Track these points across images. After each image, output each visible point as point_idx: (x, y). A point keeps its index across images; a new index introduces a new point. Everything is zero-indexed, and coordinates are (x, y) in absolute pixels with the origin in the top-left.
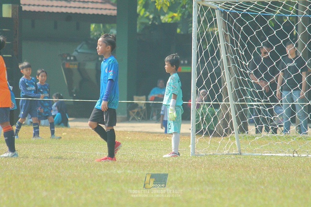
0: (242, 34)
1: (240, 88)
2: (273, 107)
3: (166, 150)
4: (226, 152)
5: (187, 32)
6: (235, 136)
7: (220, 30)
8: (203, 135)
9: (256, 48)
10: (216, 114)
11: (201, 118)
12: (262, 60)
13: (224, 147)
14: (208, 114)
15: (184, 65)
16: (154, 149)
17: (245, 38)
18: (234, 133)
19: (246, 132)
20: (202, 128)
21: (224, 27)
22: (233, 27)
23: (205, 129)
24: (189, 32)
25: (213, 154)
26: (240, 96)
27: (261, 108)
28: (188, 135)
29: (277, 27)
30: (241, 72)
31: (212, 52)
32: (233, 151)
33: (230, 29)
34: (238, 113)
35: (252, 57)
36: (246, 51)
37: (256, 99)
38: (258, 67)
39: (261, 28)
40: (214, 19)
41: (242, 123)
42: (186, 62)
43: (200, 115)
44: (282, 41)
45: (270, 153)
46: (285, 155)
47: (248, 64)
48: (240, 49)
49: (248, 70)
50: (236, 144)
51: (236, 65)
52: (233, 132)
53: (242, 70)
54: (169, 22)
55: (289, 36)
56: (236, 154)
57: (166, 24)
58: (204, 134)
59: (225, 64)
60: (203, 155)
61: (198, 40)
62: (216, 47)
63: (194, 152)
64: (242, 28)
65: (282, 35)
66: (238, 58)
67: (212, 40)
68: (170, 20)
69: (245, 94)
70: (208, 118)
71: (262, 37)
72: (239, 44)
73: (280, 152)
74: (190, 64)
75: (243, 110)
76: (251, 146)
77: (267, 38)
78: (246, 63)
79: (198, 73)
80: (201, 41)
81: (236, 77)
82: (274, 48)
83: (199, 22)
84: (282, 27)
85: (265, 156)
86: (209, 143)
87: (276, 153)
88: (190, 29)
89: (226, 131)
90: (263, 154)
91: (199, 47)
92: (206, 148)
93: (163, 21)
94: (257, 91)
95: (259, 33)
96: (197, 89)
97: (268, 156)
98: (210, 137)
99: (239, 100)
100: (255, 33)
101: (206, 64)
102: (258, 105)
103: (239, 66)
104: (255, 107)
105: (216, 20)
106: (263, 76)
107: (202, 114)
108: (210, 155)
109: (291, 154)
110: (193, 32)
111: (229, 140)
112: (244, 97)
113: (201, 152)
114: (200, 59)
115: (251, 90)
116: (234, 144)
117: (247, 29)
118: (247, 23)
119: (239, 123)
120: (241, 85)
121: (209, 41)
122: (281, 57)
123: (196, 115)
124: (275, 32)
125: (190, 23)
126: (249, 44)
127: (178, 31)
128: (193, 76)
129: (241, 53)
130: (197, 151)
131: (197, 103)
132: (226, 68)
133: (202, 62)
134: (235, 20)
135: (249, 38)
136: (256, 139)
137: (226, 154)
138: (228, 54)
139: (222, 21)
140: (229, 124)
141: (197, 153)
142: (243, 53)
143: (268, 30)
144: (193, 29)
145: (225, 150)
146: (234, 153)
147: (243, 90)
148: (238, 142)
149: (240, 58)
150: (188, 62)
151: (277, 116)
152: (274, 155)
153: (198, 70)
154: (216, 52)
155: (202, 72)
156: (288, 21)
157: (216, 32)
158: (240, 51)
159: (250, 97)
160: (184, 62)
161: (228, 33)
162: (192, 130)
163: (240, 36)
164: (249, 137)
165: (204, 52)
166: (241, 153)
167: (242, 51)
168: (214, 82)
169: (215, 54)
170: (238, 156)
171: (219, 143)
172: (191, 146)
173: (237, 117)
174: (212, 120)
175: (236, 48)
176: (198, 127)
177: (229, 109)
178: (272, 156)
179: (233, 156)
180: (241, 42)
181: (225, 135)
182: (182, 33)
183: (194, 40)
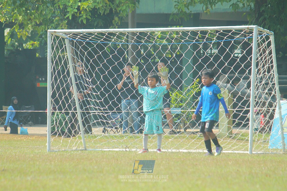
0: (86, 57)
1: (85, 99)
2: (110, 113)
3: (27, 148)
4: (74, 148)
5: (44, 56)
6: (81, 136)
7: (69, 54)
8: (57, 136)
9: (97, 68)
10: (66, 119)
11: (55, 122)
12: (102, 78)
13: (73, 144)
14: (60, 120)
15: (42, 81)
16: (18, 147)
17: (88, 61)
18: (81, 133)
19: (90, 133)
20: (56, 130)
21: (73, 52)
22: (79, 52)
23: (58, 130)
24: (45, 56)
25: (65, 150)
26: (85, 106)
27: (101, 114)
28: (45, 135)
29: (112, 52)
30: (85, 86)
31: (63, 72)
32: (80, 148)
33: (77, 53)
34: (84, 118)
35: (94, 75)
36: (89, 71)
37: (97, 107)
38: (98, 82)
39: (100, 53)
40: (64, 46)
41: (86, 126)
42: (44, 79)
43: (54, 120)
44: (116, 63)
45: (108, 148)
46: (119, 150)
47: (91, 80)
48: (85, 69)
49: (91, 85)
50: (82, 142)
51: (82, 82)
52: (79, 133)
53: (86, 85)
54: (30, 48)
55: (121, 59)
56: (82, 150)
57: (27, 50)
58: (57, 134)
59: (73, 81)
60: (57, 151)
61: (52, 62)
62: (66, 68)
63: (50, 149)
64: (86, 53)
65: (116, 58)
66: (83, 76)
67: (63, 62)
68: (31, 46)
69: (89, 104)
70: (61, 122)
71: (102, 60)
72: (84, 65)
73: (116, 148)
74: (46, 81)
75: (87, 116)
76: (94, 143)
77: (105, 61)
78: (90, 80)
79: (53, 88)
80: (54, 63)
81: (82, 90)
82: (110, 68)
83: (53, 48)
84: (116, 52)
85: (105, 151)
86: (61, 141)
87: (112, 149)
88: (46, 54)
89: (75, 132)
90: (103, 150)
91: (52, 68)
92: (59, 145)
93: (25, 48)
94: (98, 101)
95: (99, 57)
96: (52, 100)
97: (107, 151)
98: (62, 137)
99: (84, 108)
100: (96, 57)
101: (59, 80)
102: (99, 112)
103: (84, 82)
104: (96, 113)
105: (65, 47)
106: (102, 89)
107: (56, 120)
108: (62, 151)
109: (124, 149)
110: (48, 56)
111: (77, 139)
112: (88, 106)
113: (55, 148)
114: (54, 77)
115: (93, 100)
116: (81, 142)
117: (89, 54)
118: (90, 49)
119: (84, 126)
120: (86, 97)
121: (61, 63)
122: (115, 75)
123: (51, 120)
124: (111, 56)
125: (46, 49)
126: (91, 65)
127: (37, 55)
128: (49, 90)
129: (85, 72)
130: (52, 148)
131: (52, 111)
132: (74, 83)
133: (56, 79)
134: (80, 47)
135: (91, 61)
136: (97, 138)
137: (75, 150)
138: (76, 73)
139: (70, 48)
140: (77, 127)
141: (52, 149)
142: (87, 72)
143: (106, 55)
144: (48, 53)
145: (73, 147)
146: (80, 149)
147: (87, 101)
148: (84, 140)
149: (85, 76)
150: (45, 79)
151: (114, 120)
152: (111, 150)
153: (53, 85)
154: (66, 72)
155: (55, 87)
156: (120, 48)
157: (65, 56)
158: (85, 71)
159: (92, 106)
160: (42, 79)
161: (75, 57)
162: (48, 132)
163: (84, 59)
164: (92, 137)
165: (56, 71)
166: (86, 149)
167: (86, 71)
168: (65, 94)
169: (65, 73)
170: (84, 151)
171: (69, 141)
172: (47, 144)
173: (83, 121)
174: (64, 124)
175: (81, 68)
176: (53, 129)
177: (76, 115)
178: (110, 151)
179: (79, 151)
180: (85, 64)
181: (74, 136)
182: (40, 57)
183: (49, 62)
